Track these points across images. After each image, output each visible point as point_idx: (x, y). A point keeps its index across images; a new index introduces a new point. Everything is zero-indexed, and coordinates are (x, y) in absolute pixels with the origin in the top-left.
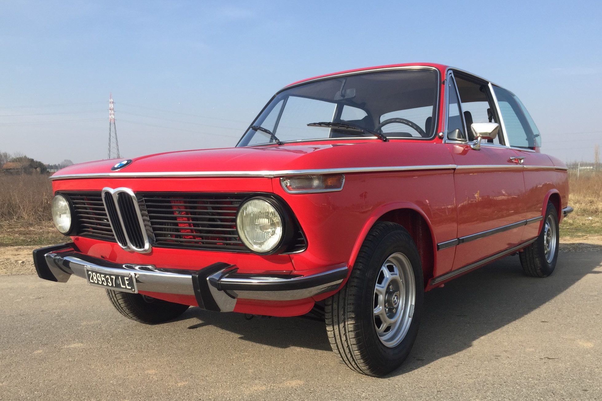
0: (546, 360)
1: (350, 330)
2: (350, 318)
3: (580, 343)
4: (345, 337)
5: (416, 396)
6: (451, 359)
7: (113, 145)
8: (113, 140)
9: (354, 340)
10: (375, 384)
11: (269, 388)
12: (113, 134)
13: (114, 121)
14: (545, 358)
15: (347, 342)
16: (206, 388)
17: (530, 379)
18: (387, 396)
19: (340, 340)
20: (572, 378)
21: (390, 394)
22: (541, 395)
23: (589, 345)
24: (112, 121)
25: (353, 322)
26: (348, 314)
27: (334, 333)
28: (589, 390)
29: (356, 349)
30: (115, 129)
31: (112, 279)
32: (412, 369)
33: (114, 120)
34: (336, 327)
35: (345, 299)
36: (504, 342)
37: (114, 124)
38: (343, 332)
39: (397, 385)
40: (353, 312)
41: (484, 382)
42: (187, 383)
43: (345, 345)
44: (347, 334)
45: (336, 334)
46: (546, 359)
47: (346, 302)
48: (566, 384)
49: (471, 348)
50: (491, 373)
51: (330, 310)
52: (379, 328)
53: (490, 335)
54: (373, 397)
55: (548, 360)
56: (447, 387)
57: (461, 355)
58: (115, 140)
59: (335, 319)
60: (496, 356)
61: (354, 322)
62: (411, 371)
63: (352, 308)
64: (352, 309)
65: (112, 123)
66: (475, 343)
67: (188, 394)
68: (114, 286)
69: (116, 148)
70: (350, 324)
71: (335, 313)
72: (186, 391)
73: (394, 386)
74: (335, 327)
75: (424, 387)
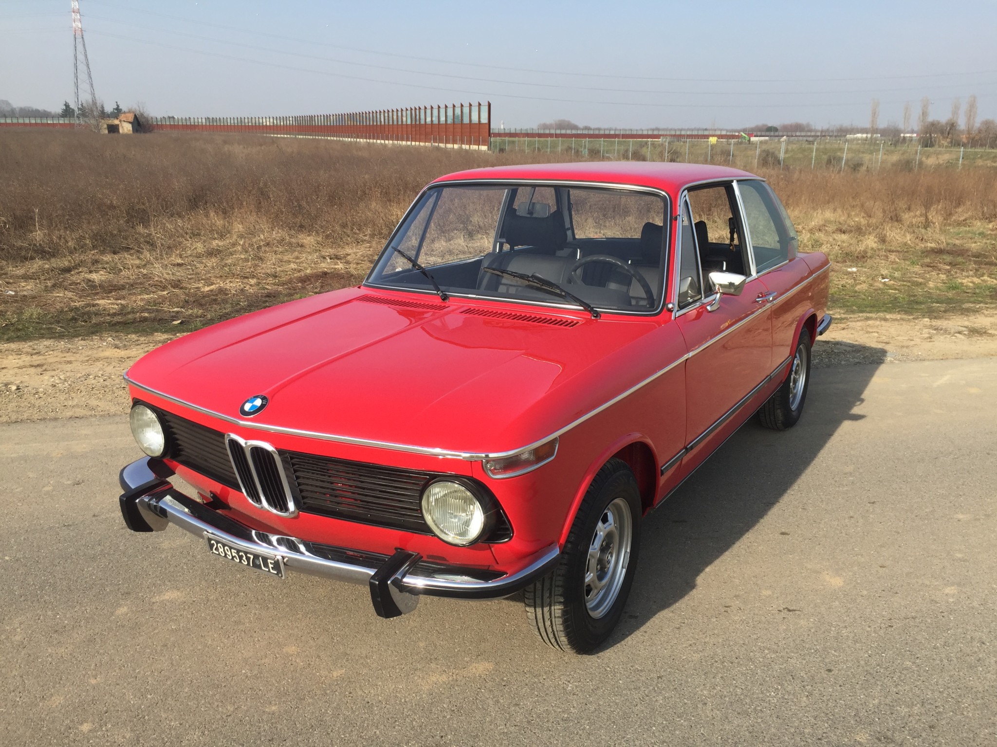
0: (785, 614)
1: (557, 615)
2: (558, 602)
3: (827, 578)
4: (549, 622)
5: (633, 687)
6: (671, 614)
7: (83, 76)
8: (82, 67)
9: (561, 626)
10: (582, 666)
11: (451, 679)
12: (81, 57)
13: (82, 33)
14: (784, 609)
15: (552, 627)
16: (370, 680)
17: (766, 651)
18: (598, 687)
19: (543, 624)
20: (815, 648)
21: (602, 685)
22: (779, 681)
23: (837, 582)
24: (79, 33)
25: (561, 607)
26: (556, 597)
27: (536, 615)
28: (834, 669)
29: (564, 635)
30: (84, 45)
31: (248, 559)
32: (624, 636)
33: (82, 30)
34: (539, 610)
35: (551, 579)
36: (734, 577)
37: (81, 39)
38: (547, 616)
39: (608, 667)
40: (560, 595)
41: (712, 658)
42: (344, 671)
43: (549, 630)
44: (553, 620)
45: (538, 617)
46: (786, 611)
47: (553, 583)
48: (807, 658)
49: (694, 591)
50: (720, 641)
51: (532, 590)
52: (588, 596)
53: (717, 562)
54: (581, 690)
55: (788, 613)
56: (669, 668)
57: (682, 605)
58: (85, 68)
59: (538, 601)
60: (726, 607)
61: (563, 607)
62: (623, 639)
63: (560, 590)
64: (560, 593)
65: (79, 37)
66: (700, 580)
67: (350, 693)
68: (251, 565)
69: (88, 81)
70: (558, 609)
71: (539, 593)
72: (346, 686)
73: (606, 670)
74: (537, 609)
75: (641, 670)
